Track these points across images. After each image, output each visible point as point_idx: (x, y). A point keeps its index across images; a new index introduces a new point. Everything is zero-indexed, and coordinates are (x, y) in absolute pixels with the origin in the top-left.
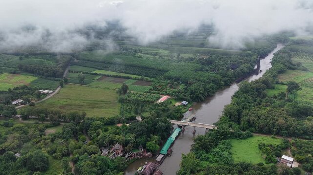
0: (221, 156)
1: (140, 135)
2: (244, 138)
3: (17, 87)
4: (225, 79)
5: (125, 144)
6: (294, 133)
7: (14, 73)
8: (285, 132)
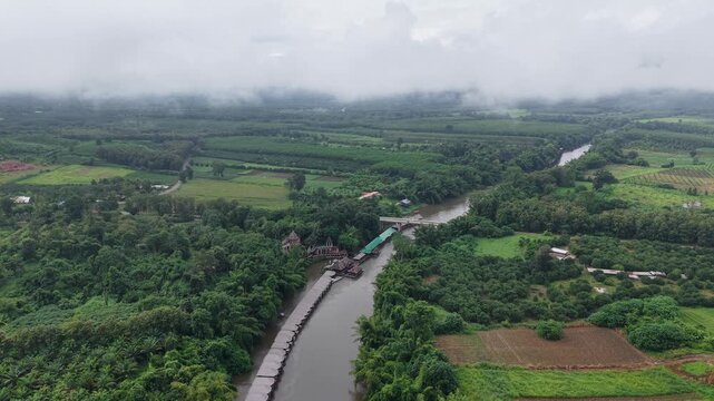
0: (456, 249)
1: (329, 223)
2: (499, 237)
3: (105, 180)
4: (486, 173)
5: (304, 235)
6: (581, 228)
7: (91, 164)
8: (567, 226)
